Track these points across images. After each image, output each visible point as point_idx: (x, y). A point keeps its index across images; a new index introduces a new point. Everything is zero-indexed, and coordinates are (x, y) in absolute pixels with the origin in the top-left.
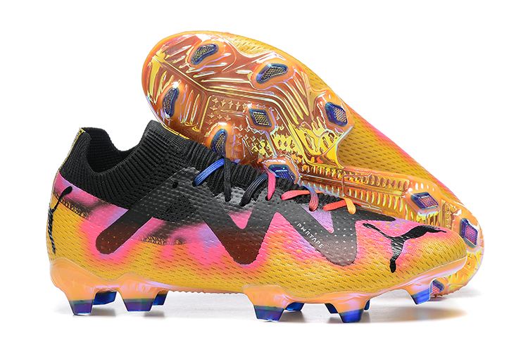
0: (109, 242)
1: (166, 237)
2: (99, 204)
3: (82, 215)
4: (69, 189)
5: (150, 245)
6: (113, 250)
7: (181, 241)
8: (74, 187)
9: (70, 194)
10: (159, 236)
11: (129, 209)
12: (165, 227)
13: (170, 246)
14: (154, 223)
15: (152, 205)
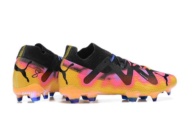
0: (88, 80)
1: (105, 78)
2: (84, 69)
3: (78, 72)
4: (73, 64)
5: (100, 81)
6: (89, 82)
7: (109, 79)
8: (74, 64)
9: (73, 66)
10: (103, 78)
11: (93, 70)
12: (104, 75)
13: (106, 81)
14: (101, 74)
15: (100, 68)
